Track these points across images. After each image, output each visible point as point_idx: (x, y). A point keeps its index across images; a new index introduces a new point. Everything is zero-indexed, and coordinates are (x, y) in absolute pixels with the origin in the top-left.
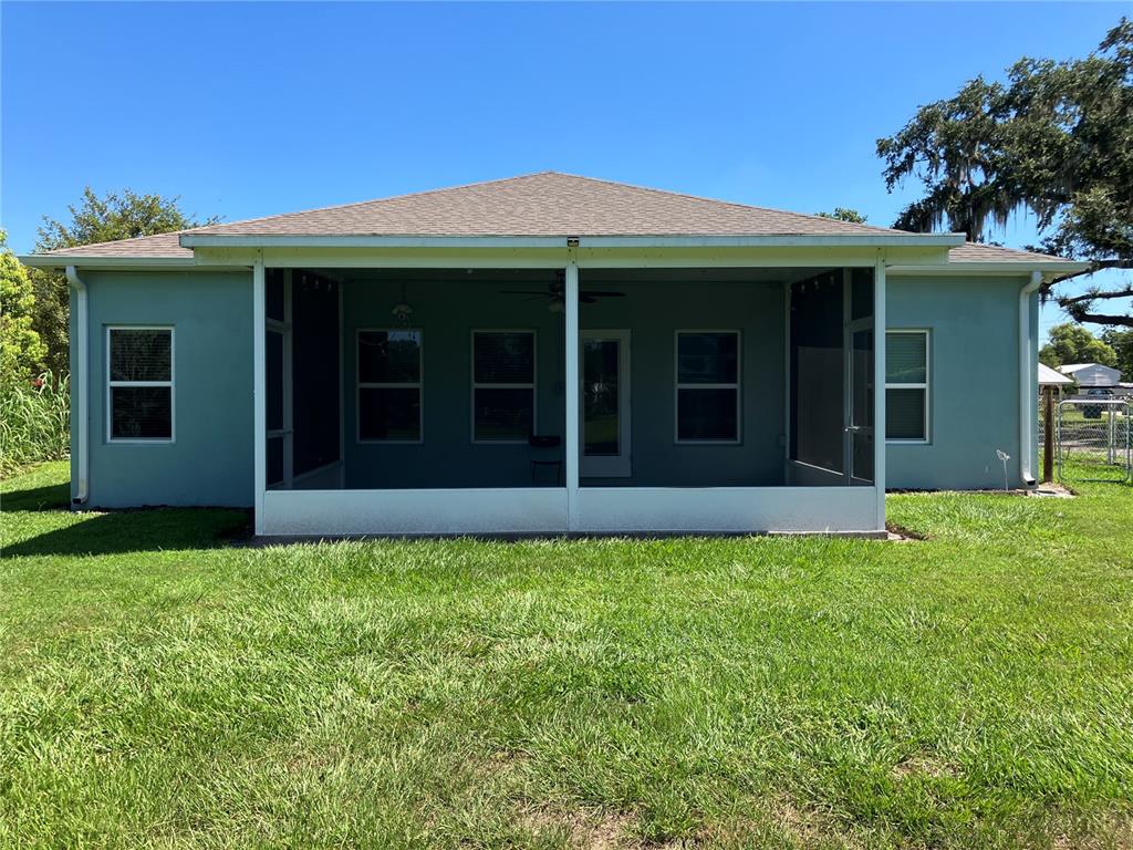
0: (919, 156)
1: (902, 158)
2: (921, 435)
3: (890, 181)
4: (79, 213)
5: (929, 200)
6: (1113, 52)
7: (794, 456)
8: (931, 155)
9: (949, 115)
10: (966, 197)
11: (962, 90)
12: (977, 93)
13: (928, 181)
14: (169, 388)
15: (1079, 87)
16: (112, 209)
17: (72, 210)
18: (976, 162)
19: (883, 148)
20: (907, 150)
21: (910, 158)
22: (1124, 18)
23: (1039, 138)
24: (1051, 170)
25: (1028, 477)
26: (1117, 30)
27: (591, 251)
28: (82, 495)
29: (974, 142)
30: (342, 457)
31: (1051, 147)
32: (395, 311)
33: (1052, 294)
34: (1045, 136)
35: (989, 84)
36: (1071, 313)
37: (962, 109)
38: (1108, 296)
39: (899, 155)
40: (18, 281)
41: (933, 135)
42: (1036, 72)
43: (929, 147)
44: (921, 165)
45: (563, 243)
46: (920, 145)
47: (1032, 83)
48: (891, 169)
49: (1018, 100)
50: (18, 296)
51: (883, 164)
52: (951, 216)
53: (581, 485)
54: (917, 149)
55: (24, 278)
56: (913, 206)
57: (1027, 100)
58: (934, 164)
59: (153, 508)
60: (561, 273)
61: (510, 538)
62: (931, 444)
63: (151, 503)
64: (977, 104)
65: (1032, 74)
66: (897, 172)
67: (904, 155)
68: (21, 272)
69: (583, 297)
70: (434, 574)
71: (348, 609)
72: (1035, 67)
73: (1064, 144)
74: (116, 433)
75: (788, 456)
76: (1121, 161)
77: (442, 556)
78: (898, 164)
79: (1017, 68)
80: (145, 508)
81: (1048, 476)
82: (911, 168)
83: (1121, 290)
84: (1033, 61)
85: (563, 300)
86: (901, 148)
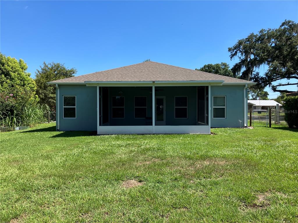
0: (238, 52)
1: (234, 52)
2: (224, 117)
3: (231, 58)
4: (42, 67)
5: (240, 62)
6: (283, 28)
7: (198, 121)
8: (241, 52)
9: (246, 42)
10: (249, 62)
11: (248, 36)
12: (252, 37)
13: (240, 58)
14: (75, 108)
15: (275, 36)
16: (49, 66)
17: (41, 67)
18: (252, 53)
19: (230, 50)
20: (235, 50)
21: (236, 52)
22: (286, 20)
23: (264, 49)
24: (267, 56)
25: (245, 125)
26: (284, 23)
27: (157, 84)
28: (58, 129)
29: (251, 49)
30: (109, 121)
31: (267, 51)
32: (119, 93)
33: (272, 84)
34: (266, 48)
35: (255, 34)
36: (273, 90)
37: (248, 41)
38: (284, 85)
39: (233, 52)
40: (33, 84)
41: (241, 47)
42: (265, 32)
43: (241, 50)
44: (239, 54)
45: (152, 82)
46: (238, 49)
47: (265, 35)
48: (231, 55)
49: (261, 39)
50: (34, 87)
51: (230, 54)
52: (245, 66)
53: (155, 125)
54: (238, 50)
55: (35, 83)
56: (236, 64)
57: (263, 39)
58: (242, 54)
59: (72, 131)
60: (151, 87)
61: (143, 134)
62: (226, 119)
63: (71, 130)
64: (252, 40)
65: (264, 33)
66: (232, 56)
67: (235, 51)
68: (34, 82)
69: (156, 90)
70: (130, 139)
71: (118, 143)
72: (265, 31)
73: (270, 50)
74: (65, 117)
75: (197, 121)
76: (283, 54)
77: (131, 137)
78: (233, 54)
79: (261, 32)
80: (70, 131)
81: (251, 125)
82: (236, 55)
83: (287, 84)
84: (265, 30)
85: (152, 91)
86: (234, 50)
